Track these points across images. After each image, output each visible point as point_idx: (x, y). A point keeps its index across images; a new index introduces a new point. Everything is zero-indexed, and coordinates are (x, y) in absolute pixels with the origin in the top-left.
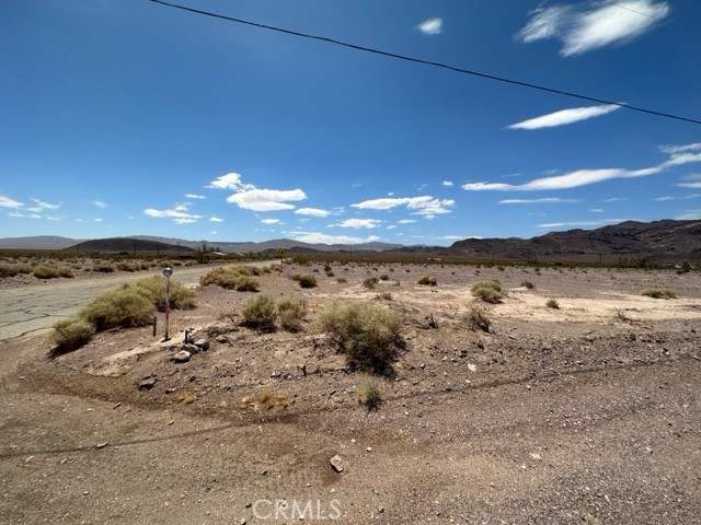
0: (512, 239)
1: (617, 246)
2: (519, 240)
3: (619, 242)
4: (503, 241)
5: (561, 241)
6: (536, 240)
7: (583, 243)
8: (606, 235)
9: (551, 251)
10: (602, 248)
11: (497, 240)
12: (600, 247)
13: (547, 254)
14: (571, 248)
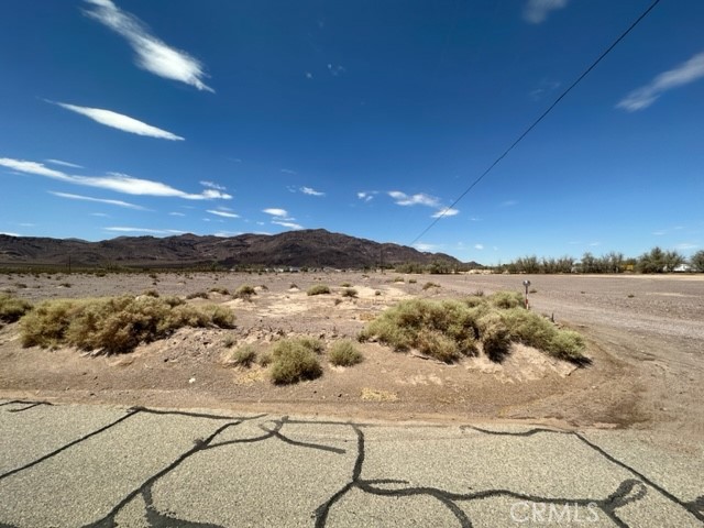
0: (73, 241)
1: (181, 253)
2: (83, 243)
3: (183, 250)
4: (59, 242)
5: (133, 246)
6: (105, 244)
7: (154, 250)
8: (172, 244)
9: (123, 256)
10: (170, 255)
11: (49, 240)
12: (169, 254)
13: (120, 259)
14: (143, 254)
